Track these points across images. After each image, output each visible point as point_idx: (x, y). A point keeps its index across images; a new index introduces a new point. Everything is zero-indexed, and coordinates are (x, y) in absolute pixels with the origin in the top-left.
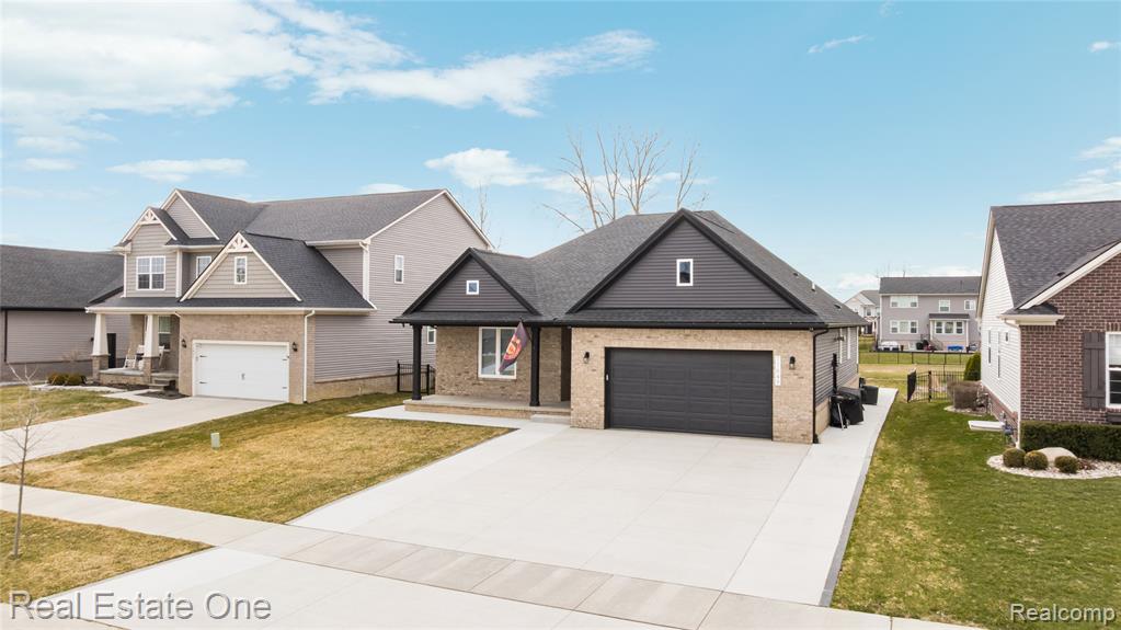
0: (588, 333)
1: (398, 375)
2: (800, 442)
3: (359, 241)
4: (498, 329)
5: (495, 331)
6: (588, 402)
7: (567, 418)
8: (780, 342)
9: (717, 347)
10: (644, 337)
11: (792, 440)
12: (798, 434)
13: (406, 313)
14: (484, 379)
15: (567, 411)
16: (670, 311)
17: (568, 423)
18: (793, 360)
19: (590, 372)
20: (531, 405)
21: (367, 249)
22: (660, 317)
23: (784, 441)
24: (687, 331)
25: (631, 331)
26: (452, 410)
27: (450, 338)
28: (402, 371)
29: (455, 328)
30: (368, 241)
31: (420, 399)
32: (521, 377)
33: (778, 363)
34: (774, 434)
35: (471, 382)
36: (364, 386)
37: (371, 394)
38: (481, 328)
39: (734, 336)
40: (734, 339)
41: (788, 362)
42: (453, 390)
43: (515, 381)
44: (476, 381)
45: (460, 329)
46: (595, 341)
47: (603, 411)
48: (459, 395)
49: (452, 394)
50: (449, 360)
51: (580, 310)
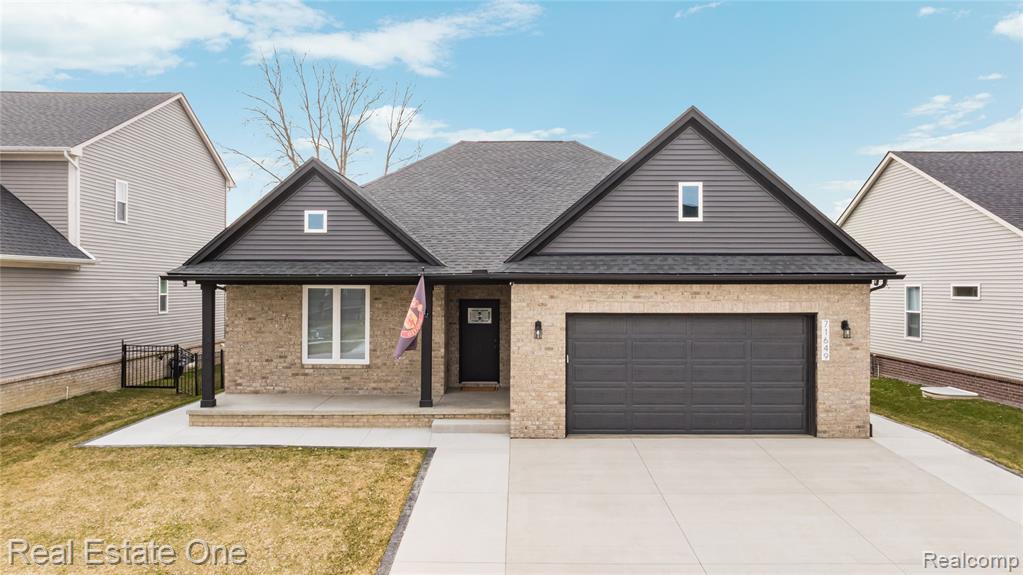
0: (539, 292)
1: (124, 361)
2: (855, 437)
3: (64, 150)
4: (337, 289)
5: (331, 291)
6: (540, 397)
7: (502, 422)
8: (828, 300)
9: (739, 309)
10: (629, 297)
11: (844, 435)
12: (852, 425)
13: (189, 263)
14: (314, 367)
15: (503, 411)
16: (670, 258)
17: (507, 431)
18: (845, 325)
19: (543, 352)
20: (422, 405)
21: (76, 163)
22: (661, 267)
23: (833, 437)
24: (696, 287)
25: (609, 288)
26: (281, 420)
27: (250, 304)
28: (129, 355)
29: (262, 289)
30: (77, 150)
31: (213, 404)
32: (379, 362)
33: (826, 330)
34: (819, 428)
35: (289, 372)
36: (74, 383)
37: (86, 395)
38: (306, 288)
39: (764, 293)
40: (763, 297)
41: (839, 328)
42: (257, 385)
43: (368, 367)
44: (300, 370)
45: (270, 289)
46: (551, 303)
47: (563, 411)
48: (268, 392)
49: (256, 392)
50: (249, 337)
51: (526, 257)
